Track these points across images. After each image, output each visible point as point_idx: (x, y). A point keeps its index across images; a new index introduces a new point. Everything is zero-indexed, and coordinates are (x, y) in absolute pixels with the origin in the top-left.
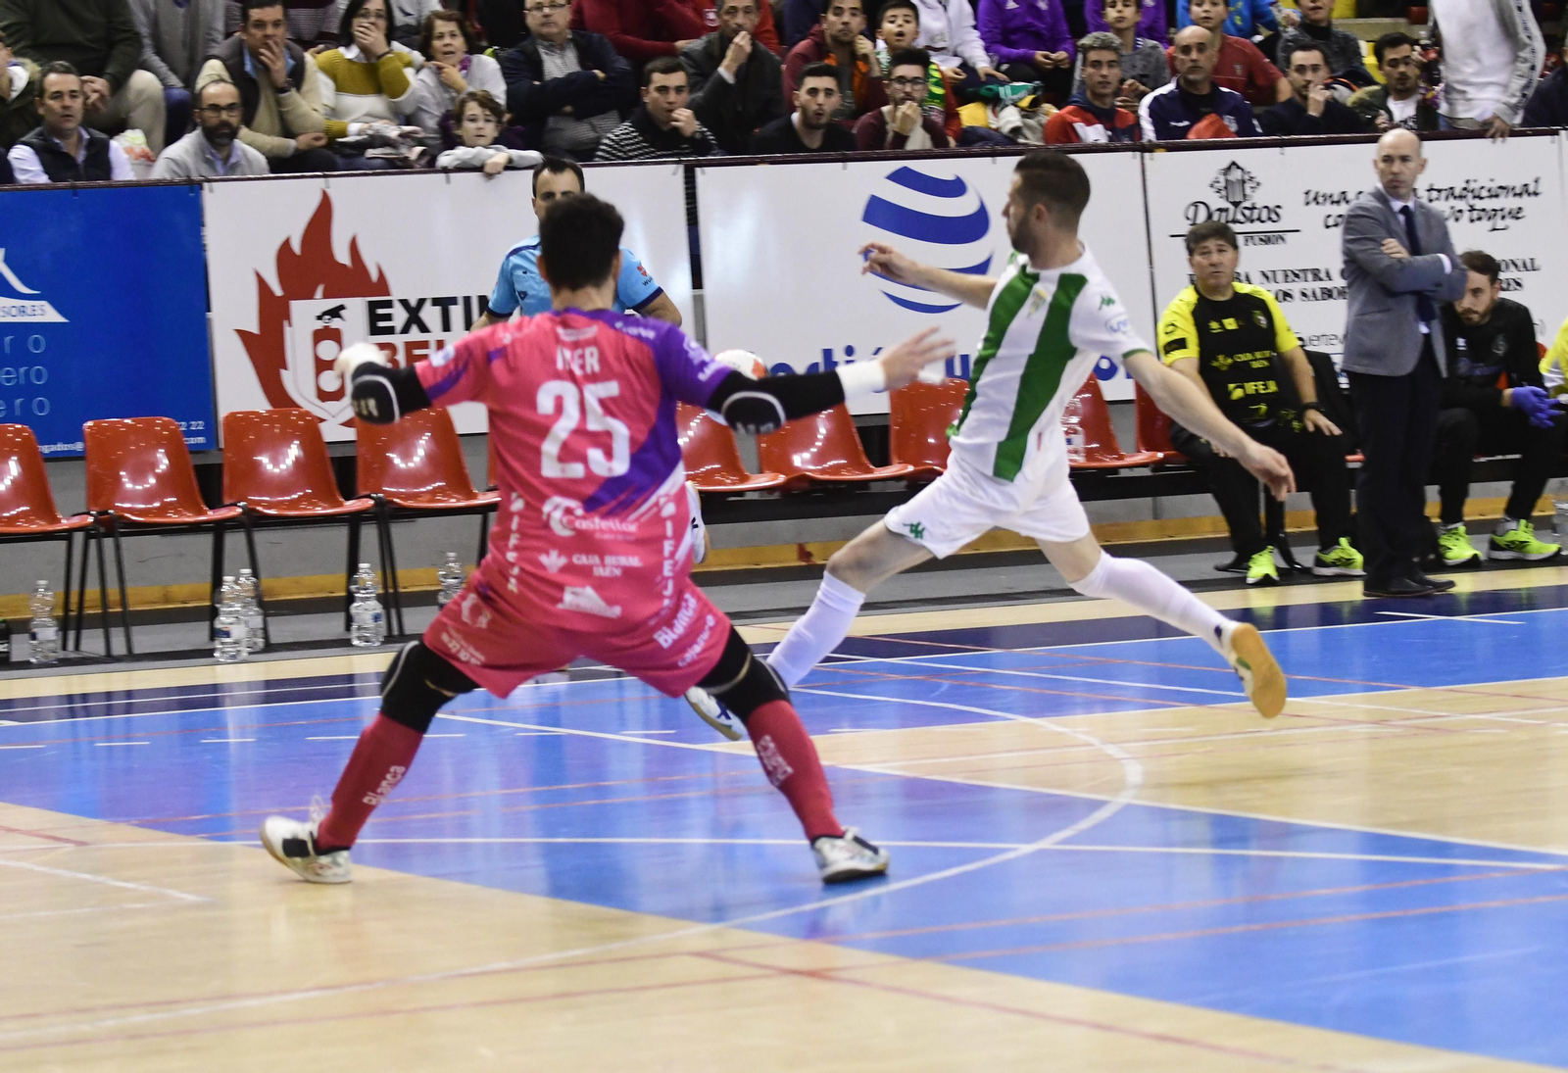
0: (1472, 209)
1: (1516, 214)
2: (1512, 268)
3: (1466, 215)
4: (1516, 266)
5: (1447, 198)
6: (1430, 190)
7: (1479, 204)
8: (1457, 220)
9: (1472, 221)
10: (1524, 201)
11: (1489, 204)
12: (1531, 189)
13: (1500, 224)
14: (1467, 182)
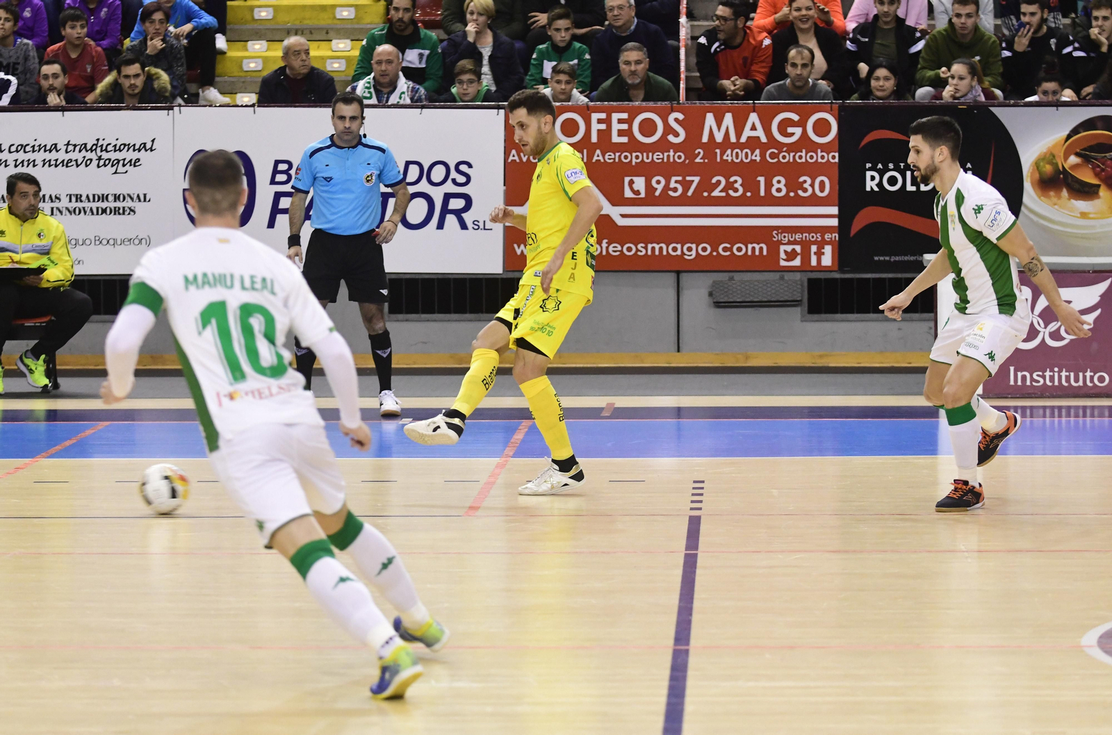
0: (100, 158)
1: (135, 163)
2: (128, 199)
3: (95, 163)
4: (132, 199)
5: (80, 151)
6: (68, 144)
7: (105, 155)
8: (87, 166)
9: (98, 167)
10: (142, 155)
11: (113, 156)
12: (148, 146)
13: (121, 169)
14: (98, 140)
